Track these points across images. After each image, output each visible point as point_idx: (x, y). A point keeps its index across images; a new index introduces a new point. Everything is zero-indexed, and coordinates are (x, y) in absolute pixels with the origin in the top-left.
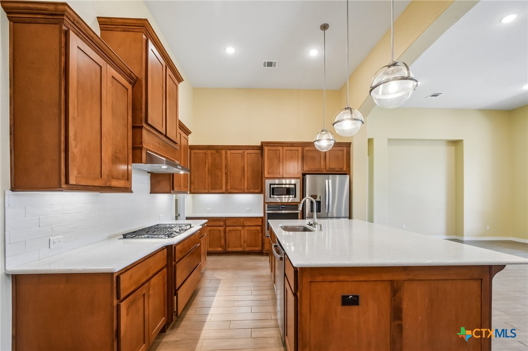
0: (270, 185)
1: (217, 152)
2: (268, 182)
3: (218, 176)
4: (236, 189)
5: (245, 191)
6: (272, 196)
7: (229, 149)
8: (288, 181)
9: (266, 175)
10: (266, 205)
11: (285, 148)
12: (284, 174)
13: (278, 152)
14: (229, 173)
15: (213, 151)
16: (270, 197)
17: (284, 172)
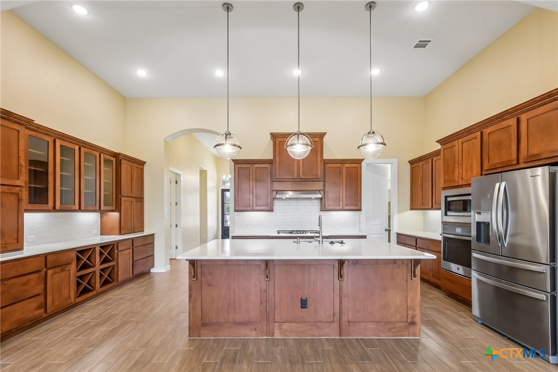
0: (446, 197)
1: (426, 163)
2: (443, 194)
3: (427, 190)
6: (448, 213)
10: (443, 226)
11: (461, 141)
12: (460, 179)
15: (423, 162)
16: (446, 215)
17: (460, 176)
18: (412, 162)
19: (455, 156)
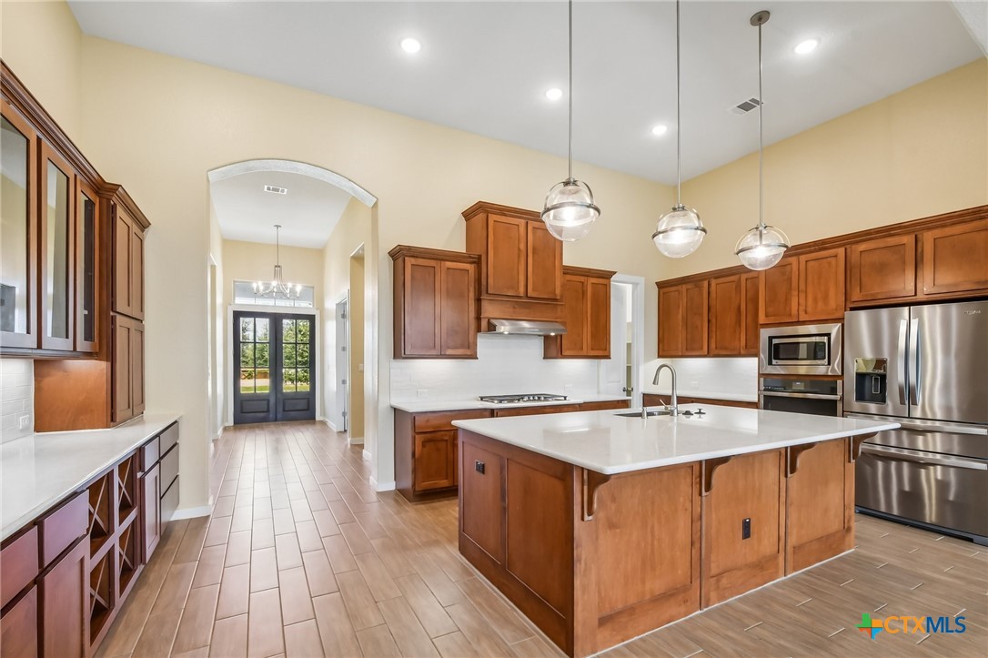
0: (771, 338)
1: (696, 286)
2: (765, 334)
3: (697, 327)
4: (726, 349)
5: (742, 352)
6: (774, 362)
7: (716, 278)
8: (812, 329)
9: (762, 319)
10: (762, 379)
11: (803, 258)
12: (802, 313)
13: (789, 267)
14: (713, 321)
15: (689, 286)
16: (770, 363)
17: (802, 308)
18: (661, 285)
19: (790, 279)
